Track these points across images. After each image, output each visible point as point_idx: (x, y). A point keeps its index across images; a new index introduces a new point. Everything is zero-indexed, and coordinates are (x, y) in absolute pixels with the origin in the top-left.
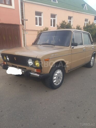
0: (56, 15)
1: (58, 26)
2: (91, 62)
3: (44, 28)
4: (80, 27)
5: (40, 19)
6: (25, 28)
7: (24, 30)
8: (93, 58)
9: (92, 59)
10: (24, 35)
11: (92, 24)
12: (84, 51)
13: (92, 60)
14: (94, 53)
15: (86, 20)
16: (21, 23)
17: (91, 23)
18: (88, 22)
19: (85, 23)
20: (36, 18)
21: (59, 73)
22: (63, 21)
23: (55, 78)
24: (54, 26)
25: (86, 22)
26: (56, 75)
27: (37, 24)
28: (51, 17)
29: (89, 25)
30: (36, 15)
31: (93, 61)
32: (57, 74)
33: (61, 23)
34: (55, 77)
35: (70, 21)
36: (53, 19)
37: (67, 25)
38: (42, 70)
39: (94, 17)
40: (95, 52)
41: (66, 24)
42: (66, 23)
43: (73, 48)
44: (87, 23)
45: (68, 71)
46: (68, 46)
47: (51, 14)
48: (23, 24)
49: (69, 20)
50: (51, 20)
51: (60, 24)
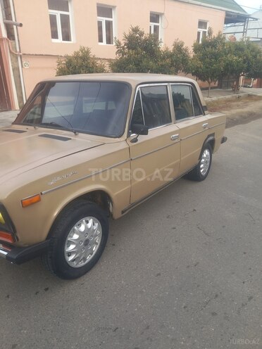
0: (114, 7)
1: (118, 45)
2: (202, 166)
3: (78, 49)
4: (184, 47)
5: (65, 20)
6: (18, 50)
7: (15, 56)
8: (207, 153)
9: (205, 156)
10: (16, 70)
11: (216, 36)
12: (176, 141)
13: (203, 160)
14: (211, 138)
15: (202, 24)
16: (4, 35)
17: (215, 34)
18: (207, 30)
19: (199, 33)
20: (53, 18)
21: (87, 229)
22: (133, 30)
23: (72, 247)
24: (109, 41)
25: (201, 30)
26: (76, 236)
27: (55, 35)
28: (99, 15)
29: (208, 38)
30: (50, 8)
31: (206, 162)
32: (80, 233)
33: (127, 34)
34: (73, 243)
35: (156, 28)
36: (106, 21)
37: (146, 40)
38: (18, 235)
39: (223, 15)
40: (213, 135)
41: (143, 38)
42: (142, 34)
43: (135, 140)
44: (204, 33)
45: (123, 212)
46: (120, 137)
47: (97, 4)
48: (11, 35)
49: (153, 24)
50: (100, 23)
51: (126, 38)
